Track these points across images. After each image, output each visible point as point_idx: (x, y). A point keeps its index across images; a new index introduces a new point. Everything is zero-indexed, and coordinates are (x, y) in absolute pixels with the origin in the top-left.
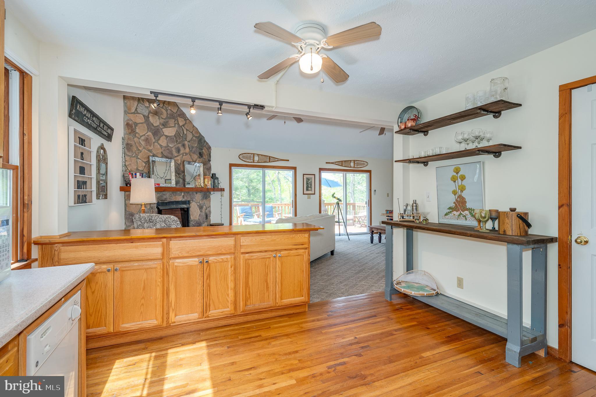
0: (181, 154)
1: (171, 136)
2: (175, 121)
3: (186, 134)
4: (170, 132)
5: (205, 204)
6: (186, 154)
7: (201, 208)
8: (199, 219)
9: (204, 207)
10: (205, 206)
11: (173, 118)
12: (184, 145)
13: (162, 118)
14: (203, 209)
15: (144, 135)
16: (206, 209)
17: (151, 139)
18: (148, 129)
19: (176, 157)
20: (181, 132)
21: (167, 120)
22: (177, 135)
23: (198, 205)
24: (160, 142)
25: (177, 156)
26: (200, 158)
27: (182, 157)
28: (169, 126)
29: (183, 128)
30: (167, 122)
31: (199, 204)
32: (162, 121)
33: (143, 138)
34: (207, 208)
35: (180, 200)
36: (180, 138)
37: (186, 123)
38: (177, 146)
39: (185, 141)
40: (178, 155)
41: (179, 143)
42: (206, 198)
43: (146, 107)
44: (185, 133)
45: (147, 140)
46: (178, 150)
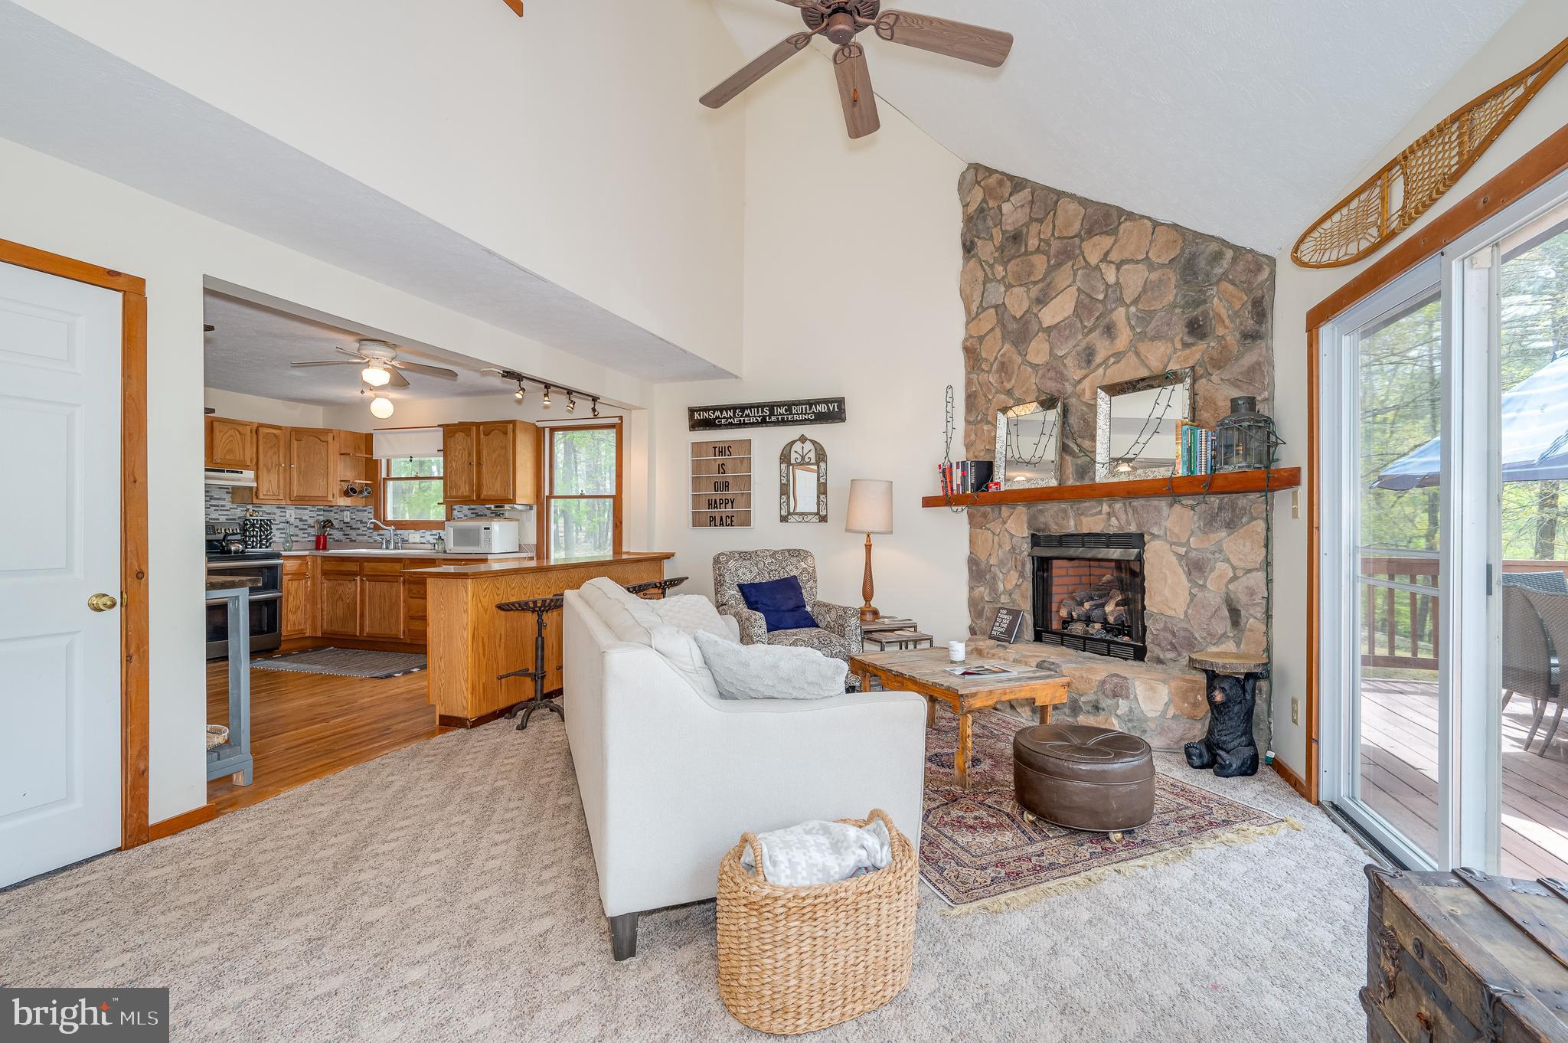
0: (1100, 365)
1: (1062, 321)
2: (1073, 265)
3: (1117, 283)
4: (1059, 310)
5: (1221, 551)
6: (1119, 356)
7: (1196, 568)
8: (1186, 613)
9: (1221, 566)
10: (1228, 561)
11: (1069, 258)
12: (1110, 331)
13: (1035, 283)
14: (1213, 575)
15: (996, 358)
16: (1235, 578)
17: (1011, 360)
18: (1003, 338)
19: (1079, 382)
20: (1093, 288)
21: (1048, 280)
22: (1083, 306)
23: (1180, 557)
24: (1031, 357)
25: (1085, 377)
26: (1186, 345)
27: (1105, 374)
28: (1054, 295)
29: (1103, 266)
30: (1050, 284)
31: (1182, 551)
32: (1035, 291)
33: (995, 367)
34: (1240, 573)
35: (1097, 529)
36: (1090, 311)
37: (1115, 242)
38: (1083, 344)
39: (1116, 308)
40: (1084, 372)
41: (1091, 330)
42: (1231, 525)
43: (999, 281)
44: (1111, 278)
45: (1004, 368)
46: (1088, 356)
